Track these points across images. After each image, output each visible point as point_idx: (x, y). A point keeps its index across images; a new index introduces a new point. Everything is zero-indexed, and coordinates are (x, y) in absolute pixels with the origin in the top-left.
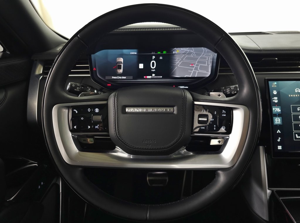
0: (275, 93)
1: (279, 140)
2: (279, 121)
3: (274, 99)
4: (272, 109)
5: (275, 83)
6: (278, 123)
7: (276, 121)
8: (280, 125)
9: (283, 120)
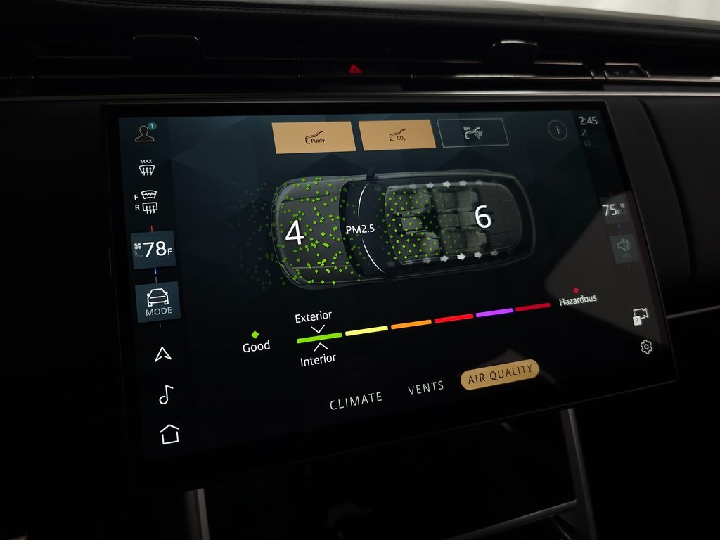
0: (147, 169)
1: (164, 400)
2: (166, 302)
3: (140, 200)
4: (132, 247)
5: (152, 126)
6: (161, 311)
7: (150, 304)
8: (167, 322)
9: (183, 299)
